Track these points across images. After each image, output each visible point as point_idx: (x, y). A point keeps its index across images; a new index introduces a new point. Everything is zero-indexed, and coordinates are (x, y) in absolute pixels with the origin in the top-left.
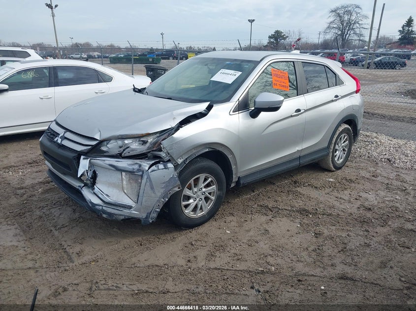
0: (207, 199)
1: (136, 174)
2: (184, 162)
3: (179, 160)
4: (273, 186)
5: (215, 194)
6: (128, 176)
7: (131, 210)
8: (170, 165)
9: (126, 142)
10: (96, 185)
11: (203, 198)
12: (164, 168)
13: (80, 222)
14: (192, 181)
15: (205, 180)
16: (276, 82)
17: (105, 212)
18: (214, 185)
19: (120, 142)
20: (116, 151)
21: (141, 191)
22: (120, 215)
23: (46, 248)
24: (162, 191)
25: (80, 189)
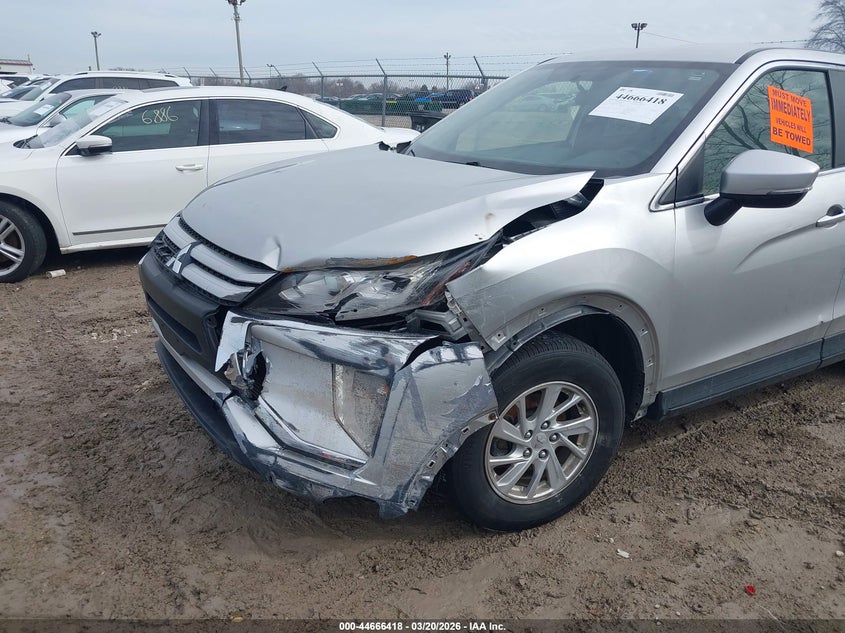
0: (563, 453)
1: (372, 374)
2: (508, 345)
3: (495, 338)
4: (734, 415)
5: (590, 443)
6: (350, 377)
7: (355, 472)
8: (473, 352)
9: (350, 278)
10: (264, 394)
11: (552, 451)
12: (454, 357)
13: (221, 483)
14: (520, 400)
15: (563, 398)
16: (778, 126)
17: (281, 473)
18: (587, 414)
19: (332, 280)
20: (319, 306)
21: (387, 424)
22: (324, 486)
23: (124, 552)
24: (446, 424)
25: (220, 402)
